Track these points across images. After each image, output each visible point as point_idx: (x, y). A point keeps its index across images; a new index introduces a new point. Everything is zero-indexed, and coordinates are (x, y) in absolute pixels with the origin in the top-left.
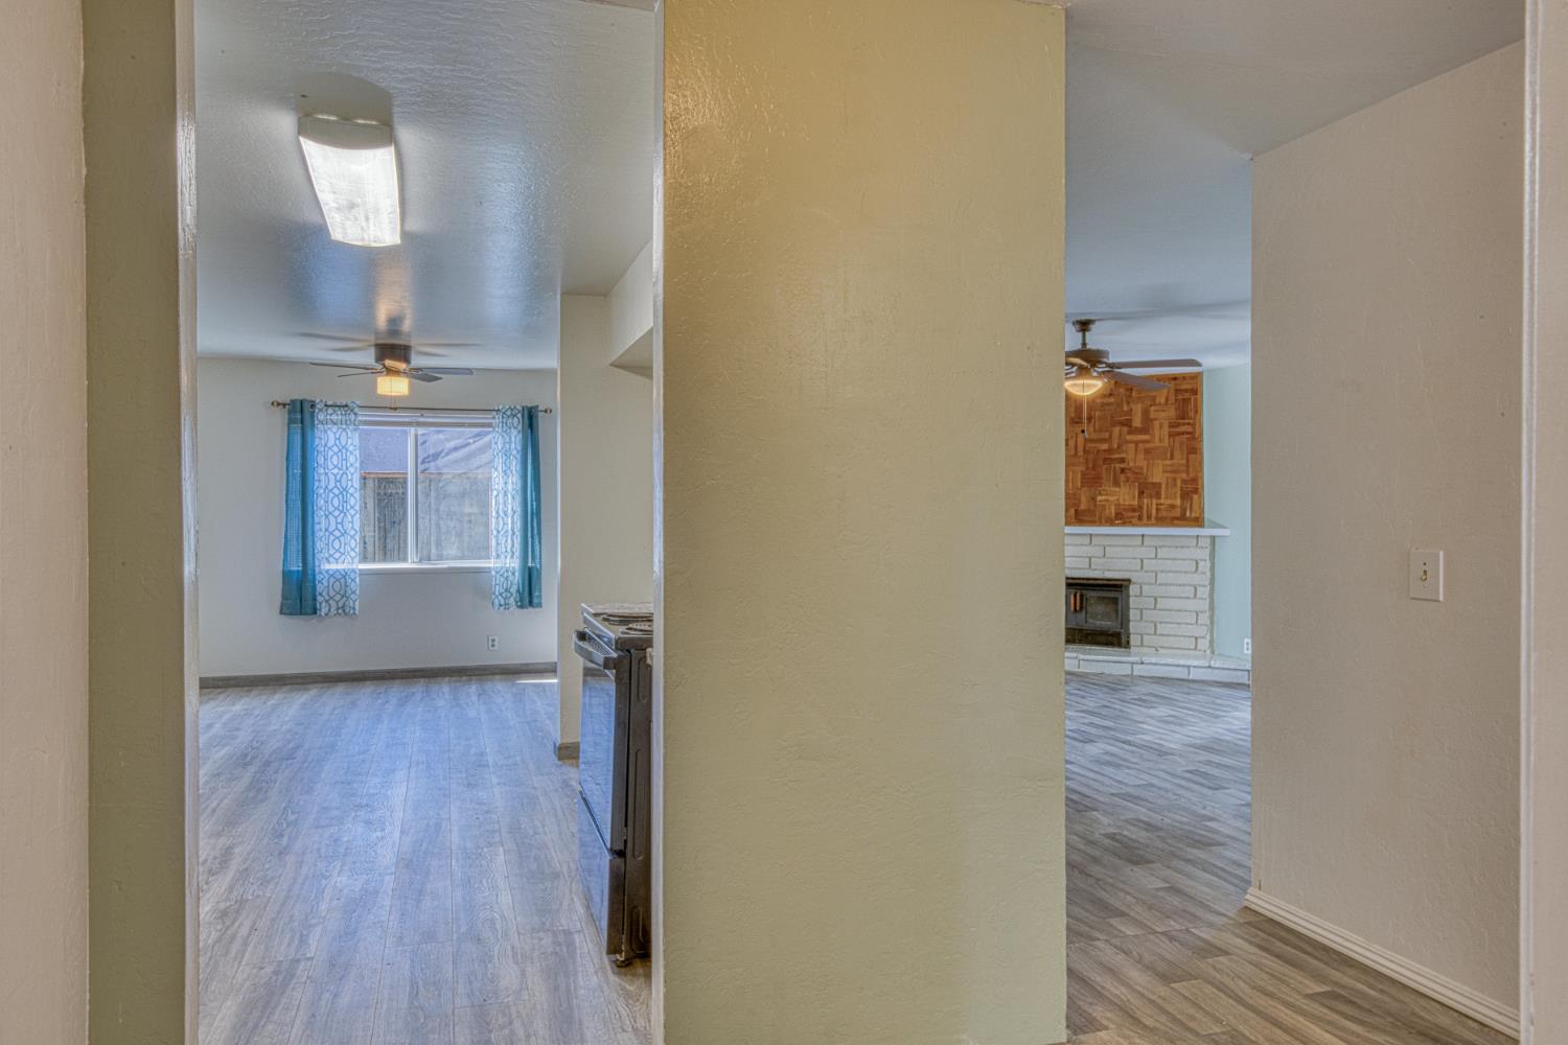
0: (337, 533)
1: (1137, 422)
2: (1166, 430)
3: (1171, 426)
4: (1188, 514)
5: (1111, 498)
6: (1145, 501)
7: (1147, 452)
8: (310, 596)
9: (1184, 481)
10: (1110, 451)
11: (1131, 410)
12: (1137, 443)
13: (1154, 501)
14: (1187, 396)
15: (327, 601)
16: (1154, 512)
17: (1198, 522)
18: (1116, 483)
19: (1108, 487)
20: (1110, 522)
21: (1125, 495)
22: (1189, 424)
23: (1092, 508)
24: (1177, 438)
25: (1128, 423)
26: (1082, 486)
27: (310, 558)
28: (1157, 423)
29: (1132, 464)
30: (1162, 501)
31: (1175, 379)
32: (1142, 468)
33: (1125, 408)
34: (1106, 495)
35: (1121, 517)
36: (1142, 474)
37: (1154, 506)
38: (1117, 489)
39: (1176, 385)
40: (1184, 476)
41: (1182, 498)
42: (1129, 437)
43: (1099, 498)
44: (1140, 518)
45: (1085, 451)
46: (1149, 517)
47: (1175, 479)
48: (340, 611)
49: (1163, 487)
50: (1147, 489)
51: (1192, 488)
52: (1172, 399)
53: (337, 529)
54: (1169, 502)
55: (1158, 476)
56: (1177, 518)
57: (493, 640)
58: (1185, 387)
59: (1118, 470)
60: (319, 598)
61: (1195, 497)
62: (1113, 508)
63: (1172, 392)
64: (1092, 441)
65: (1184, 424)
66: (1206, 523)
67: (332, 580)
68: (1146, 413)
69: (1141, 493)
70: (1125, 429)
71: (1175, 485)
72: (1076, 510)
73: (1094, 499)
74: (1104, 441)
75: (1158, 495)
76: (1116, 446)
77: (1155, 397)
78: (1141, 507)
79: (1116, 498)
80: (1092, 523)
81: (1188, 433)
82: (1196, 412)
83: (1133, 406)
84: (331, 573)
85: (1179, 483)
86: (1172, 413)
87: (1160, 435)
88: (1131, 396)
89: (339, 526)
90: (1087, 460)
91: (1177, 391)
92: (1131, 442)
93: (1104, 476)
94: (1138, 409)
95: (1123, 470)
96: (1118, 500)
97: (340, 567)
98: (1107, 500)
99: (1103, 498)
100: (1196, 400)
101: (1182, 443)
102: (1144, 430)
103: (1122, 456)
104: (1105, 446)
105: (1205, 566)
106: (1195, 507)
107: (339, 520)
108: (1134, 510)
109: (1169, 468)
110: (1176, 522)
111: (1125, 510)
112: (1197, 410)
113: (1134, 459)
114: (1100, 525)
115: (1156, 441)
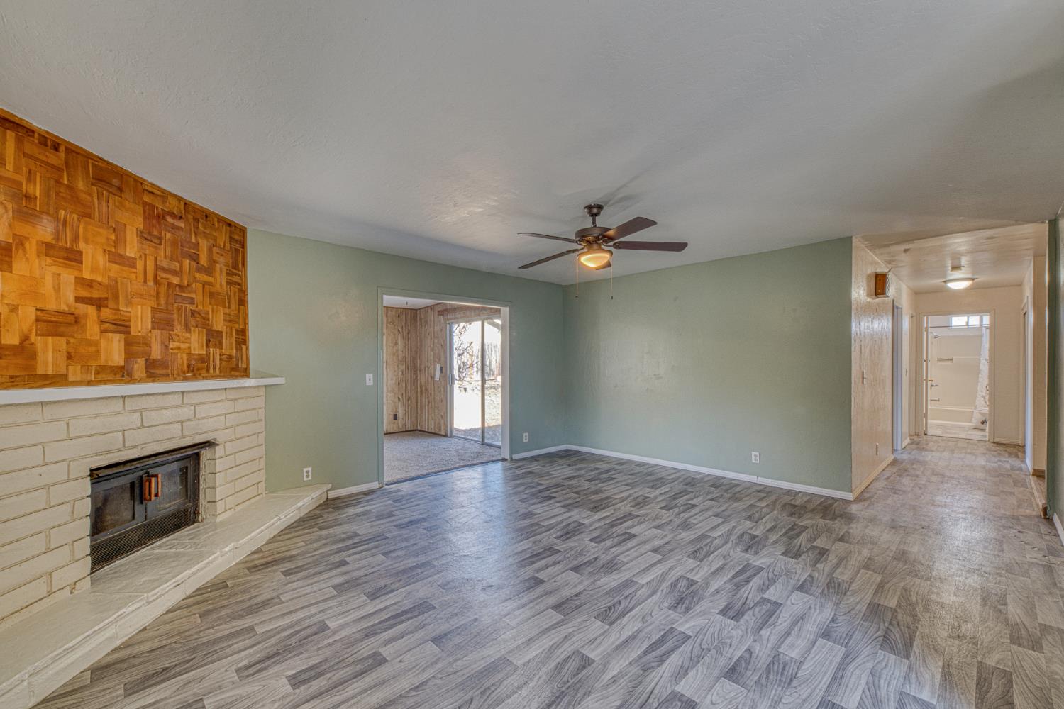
1: (204, 261)
2: (224, 276)
3: (227, 274)
4: (240, 365)
5: (182, 346)
6: (211, 349)
7: (212, 295)
9: (237, 332)
10: (181, 287)
11: (198, 244)
12: (203, 284)
13: (218, 350)
14: (237, 246)
16: (218, 363)
17: (245, 373)
18: (186, 328)
19: (179, 330)
21: (195, 342)
22: (239, 275)
23: (164, 359)
24: (232, 288)
25: (195, 258)
26: (153, 328)
28: (218, 266)
29: (200, 307)
30: (223, 351)
31: (230, 225)
32: (208, 312)
33: (193, 240)
34: (179, 341)
35: (193, 369)
36: (208, 320)
37: (218, 356)
38: (188, 335)
39: (230, 231)
40: (237, 326)
41: (236, 349)
42: (197, 275)
43: (171, 345)
44: (208, 371)
45: (154, 280)
47: (231, 328)
49: (224, 334)
50: (213, 337)
51: (242, 338)
52: (228, 245)
54: (228, 352)
55: (219, 324)
56: (232, 369)
58: (236, 236)
59: (189, 314)
61: (244, 347)
62: (185, 358)
63: (228, 240)
64: (163, 270)
65: (236, 274)
66: (251, 372)
68: (210, 252)
69: (208, 342)
71: (231, 334)
72: (147, 362)
73: (165, 346)
74: (174, 273)
75: (220, 346)
76: (186, 283)
78: (208, 355)
79: (188, 345)
80: (166, 377)
81: (239, 284)
83: (200, 241)
85: (234, 332)
86: (229, 260)
87: (220, 280)
88: (198, 226)
90: (158, 293)
91: (231, 238)
92: (199, 281)
93: (175, 318)
94: (203, 245)
95: (193, 313)
96: (189, 348)
98: (179, 348)
99: (176, 344)
100: (243, 254)
101: (235, 294)
102: (209, 271)
103: (193, 295)
104: (176, 280)
106: (244, 356)
108: (203, 362)
109: (228, 317)
110: (232, 373)
111: (195, 360)
112: (244, 265)
113: (202, 302)
114: (175, 380)
115: (218, 286)
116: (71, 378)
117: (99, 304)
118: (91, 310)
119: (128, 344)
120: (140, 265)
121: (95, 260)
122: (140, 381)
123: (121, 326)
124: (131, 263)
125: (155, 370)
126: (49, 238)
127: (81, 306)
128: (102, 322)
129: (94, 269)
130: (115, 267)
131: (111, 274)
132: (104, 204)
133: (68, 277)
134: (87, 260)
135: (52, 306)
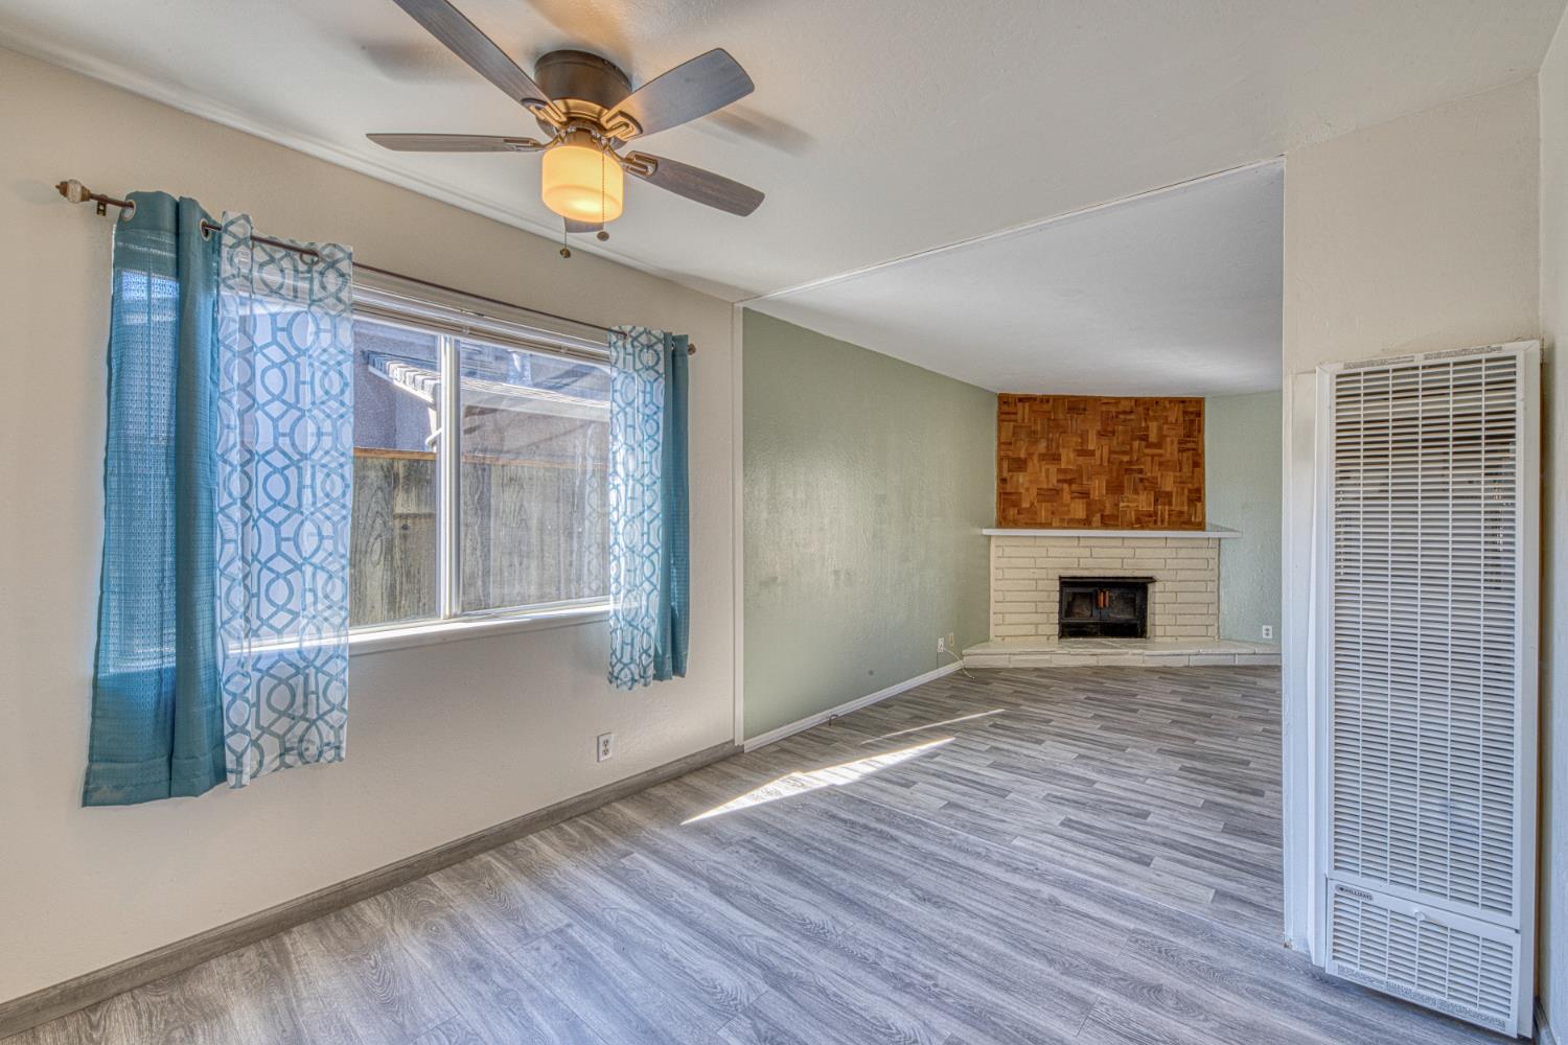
0: (281, 565)
1: (1153, 437)
2: (1176, 446)
3: (1180, 443)
4: (1193, 519)
5: (1131, 505)
6: (1160, 507)
7: (1161, 464)
8: (205, 740)
9: (1190, 491)
10: (1130, 462)
11: (1148, 427)
12: (1153, 456)
13: (1167, 507)
14: (1192, 417)
15: (255, 743)
16: (1167, 517)
17: (1201, 526)
18: (1136, 491)
19: (1128, 494)
20: (1131, 527)
21: (1143, 502)
22: (1194, 442)
23: (1116, 513)
24: (1185, 454)
25: (1145, 438)
26: (1107, 494)
27: (203, 634)
28: (1168, 439)
29: (1149, 474)
30: (1173, 508)
31: (1185, 402)
32: (1157, 478)
33: (1143, 425)
34: (1128, 502)
35: (1143, 521)
36: (1157, 483)
37: (1167, 512)
38: (1136, 497)
39: (1184, 407)
40: (1190, 486)
41: (1189, 505)
42: (1147, 451)
43: (1122, 504)
44: (1155, 522)
45: (1109, 461)
46: (1162, 521)
47: (1183, 489)
48: (289, 759)
49: (1174, 494)
50: (1161, 497)
51: (1197, 496)
52: (1181, 419)
53: (279, 552)
54: (1178, 509)
55: (1168, 484)
56: (1184, 523)
57: (606, 743)
58: (1191, 409)
59: (1137, 480)
60: (235, 742)
61: (1199, 504)
62: (1133, 513)
63: (1181, 412)
64: (1115, 452)
65: (1189, 442)
66: (1207, 528)
67: (268, 683)
68: (1160, 429)
69: (1156, 501)
70: (1143, 443)
71: (1183, 493)
72: (1102, 516)
73: (1117, 505)
74: (1124, 453)
75: (1170, 504)
76: (1135, 458)
77: (1166, 417)
78: (1156, 513)
79: (1135, 504)
80: (1116, 527)
81: (1194, 450)
82: (1199, 431)
83: (1150, 424)
84: (262, 665)
85: (1186, 492)
86: (1182, 432)
87: (1170, 450)
88: (1148, 414)
89: (287, 547)
90: (1112, 470)
91: (1185, 413)
92: (1148, 455)
93: (1126, 485)
94: (1153, 426)
95: (1141, 480)
96: (1137, 506)
97: (289, 643)
98: (1128, 507)
99: (1125, 504)
100: (1199, 421)
101: (1188, 459)
102: (1158, 445)
103: (1142, 467)
104: (1126, 458)
105: (1213, 564)
106: (1199, 512)
107: (287, 530)
108: (1150, 516)
109: (1179, 480)
110: (1184, 526)
111: (1143, 515)
112: (1200, 430)
113: (1150, 470)
114: (1123, 529)
115: (1168, 455)
116: (1054, 525)
117: (1070, 482)
118: (1066, 486)
119: (1089, 505)
120: (1098, 454)
121: (1068, 458)
122: (1097, 528)
123: (1085, 495)
124: (1091, 453)
125: (1109, 522)
126: (1044, 451)
127: (1060, 485)
128: (1073, 492)
129: (1068, 462)
130: (1081, 458)
131: (1079, 463)
132: (1074, 422)
133: (1053, 469)
134: (1063, 458)
135: (1045, 486)
